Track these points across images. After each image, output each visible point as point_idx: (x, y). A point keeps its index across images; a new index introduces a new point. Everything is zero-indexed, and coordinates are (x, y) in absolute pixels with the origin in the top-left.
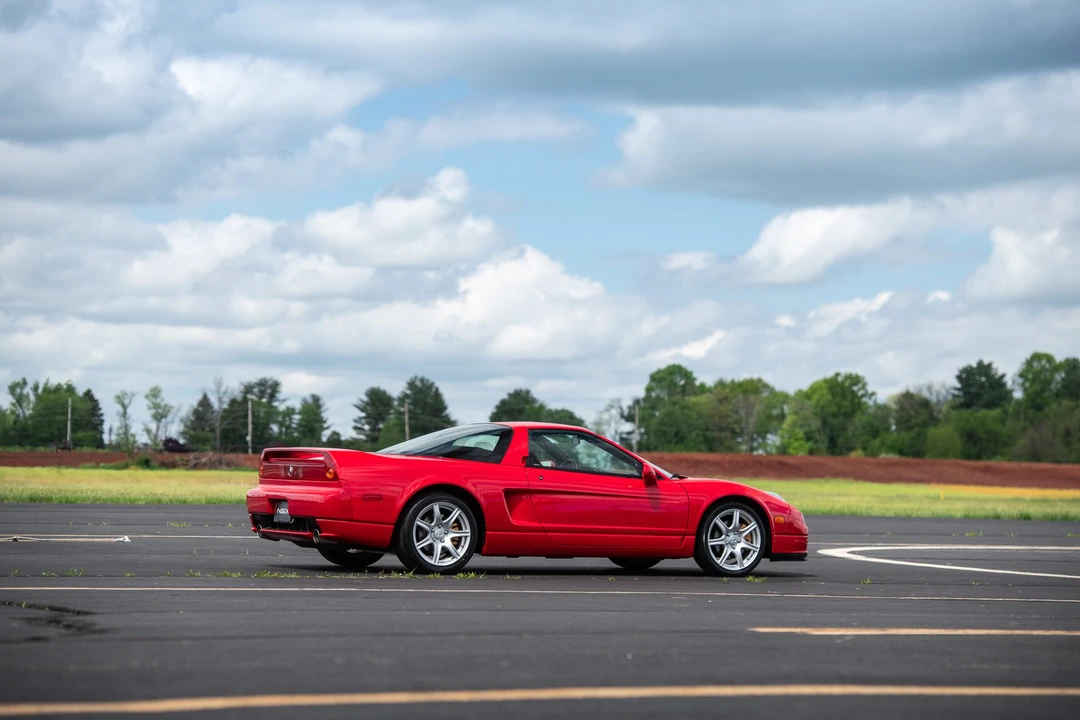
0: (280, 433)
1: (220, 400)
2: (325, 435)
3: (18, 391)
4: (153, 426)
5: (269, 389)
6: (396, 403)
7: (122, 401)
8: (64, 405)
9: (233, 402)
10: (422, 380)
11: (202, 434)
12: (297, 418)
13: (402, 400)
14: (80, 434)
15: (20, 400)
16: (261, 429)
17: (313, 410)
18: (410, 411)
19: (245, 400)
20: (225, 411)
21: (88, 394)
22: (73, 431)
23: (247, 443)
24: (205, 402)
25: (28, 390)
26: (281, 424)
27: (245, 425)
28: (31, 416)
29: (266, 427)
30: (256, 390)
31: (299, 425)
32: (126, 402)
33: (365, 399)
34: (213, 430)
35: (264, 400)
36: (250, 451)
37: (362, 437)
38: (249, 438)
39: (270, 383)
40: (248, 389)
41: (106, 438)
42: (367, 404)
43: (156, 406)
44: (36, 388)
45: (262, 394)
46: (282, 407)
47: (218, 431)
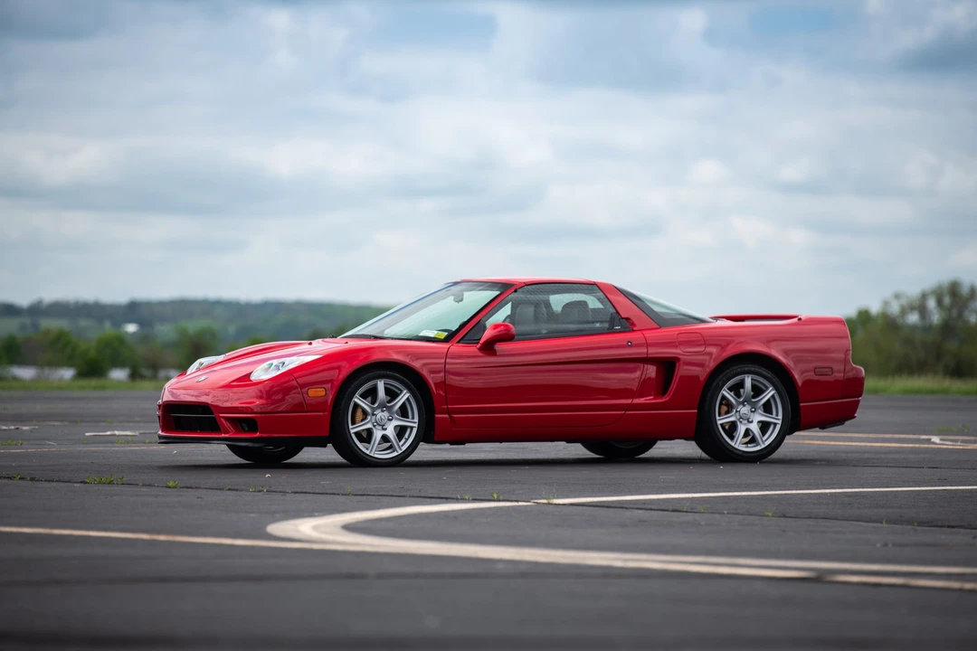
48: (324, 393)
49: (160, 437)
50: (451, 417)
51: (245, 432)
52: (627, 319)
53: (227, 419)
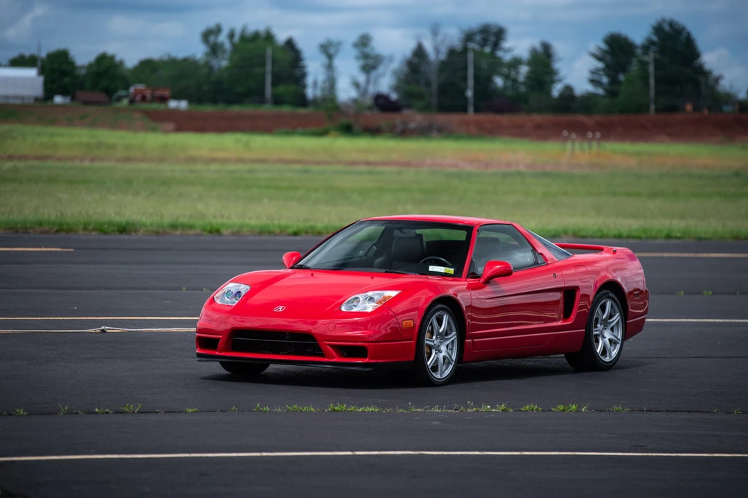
0: (505, 87)
1: (437, 51)
2: (556, 90)
3: (212, 39)
4: (362, 78)
5: (493, 35)
6: (639, 52)
7: (328, 50)
8: (263, 57)
9: (452, 52)
10: (671, 24)
11: (415, 88)
12: (524, 70)
13: (646, 48)
14: (281, 89)
15: (215, 49)
16: (483, 83)
17: (543, 60)
18: (656, 61)
19: (465, 50)
20: (443, 63)
21: (290, 44)
22: (274, 84)
23: (466, 99)
24: (419, 52)
25: (223, 38)
26: (507, 77)
27: (465, 79)
28: (227, 68)
29: (489, 80)
30: (478, 38)
31: (528, 78)
32: (332, 51)
33: (603, 46)
34: (428, 84)
35: (487, 50)
36: (471, 109)
37: (600, 91)
38: (470, 93)
39: (494, 30)
40: (469, 37)
41: (310, 93)
42: (605, 52)
43: (365, 56)
44: (231, 35)
45: (484, 43)
46: (507, 57)
47: (434, 86)
48: (412, 324)
49: (199, 355)
50: (473, 341)
51: (345, 357)
52: (541, 254)
53: (331, 346)
